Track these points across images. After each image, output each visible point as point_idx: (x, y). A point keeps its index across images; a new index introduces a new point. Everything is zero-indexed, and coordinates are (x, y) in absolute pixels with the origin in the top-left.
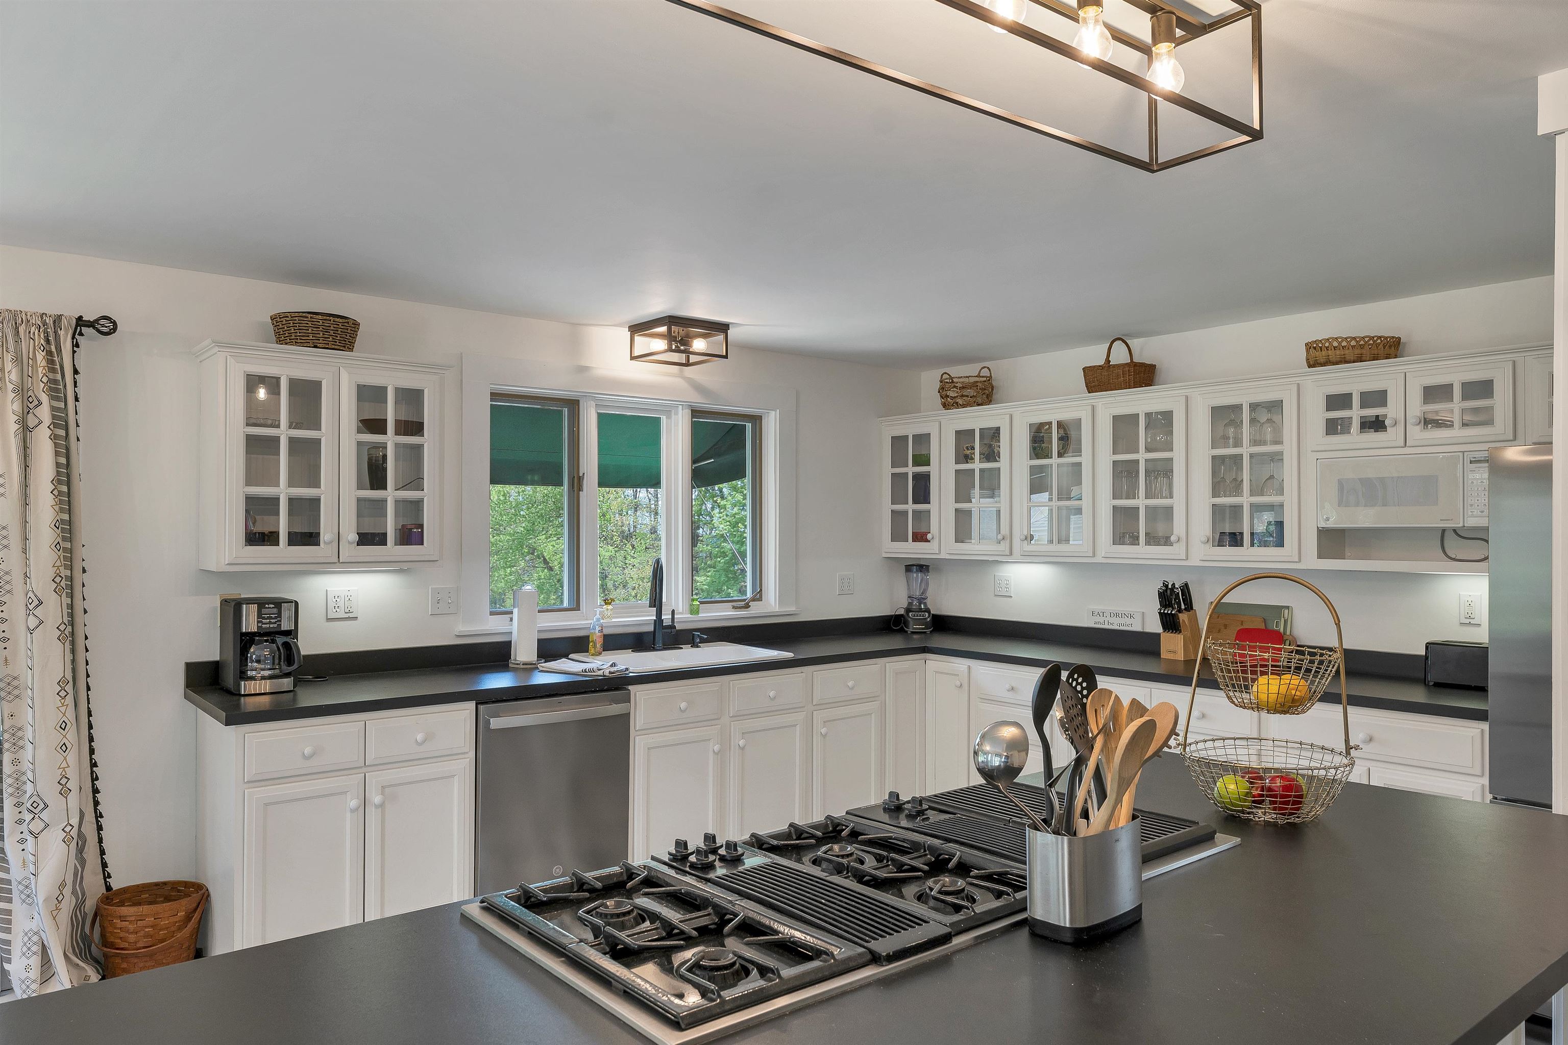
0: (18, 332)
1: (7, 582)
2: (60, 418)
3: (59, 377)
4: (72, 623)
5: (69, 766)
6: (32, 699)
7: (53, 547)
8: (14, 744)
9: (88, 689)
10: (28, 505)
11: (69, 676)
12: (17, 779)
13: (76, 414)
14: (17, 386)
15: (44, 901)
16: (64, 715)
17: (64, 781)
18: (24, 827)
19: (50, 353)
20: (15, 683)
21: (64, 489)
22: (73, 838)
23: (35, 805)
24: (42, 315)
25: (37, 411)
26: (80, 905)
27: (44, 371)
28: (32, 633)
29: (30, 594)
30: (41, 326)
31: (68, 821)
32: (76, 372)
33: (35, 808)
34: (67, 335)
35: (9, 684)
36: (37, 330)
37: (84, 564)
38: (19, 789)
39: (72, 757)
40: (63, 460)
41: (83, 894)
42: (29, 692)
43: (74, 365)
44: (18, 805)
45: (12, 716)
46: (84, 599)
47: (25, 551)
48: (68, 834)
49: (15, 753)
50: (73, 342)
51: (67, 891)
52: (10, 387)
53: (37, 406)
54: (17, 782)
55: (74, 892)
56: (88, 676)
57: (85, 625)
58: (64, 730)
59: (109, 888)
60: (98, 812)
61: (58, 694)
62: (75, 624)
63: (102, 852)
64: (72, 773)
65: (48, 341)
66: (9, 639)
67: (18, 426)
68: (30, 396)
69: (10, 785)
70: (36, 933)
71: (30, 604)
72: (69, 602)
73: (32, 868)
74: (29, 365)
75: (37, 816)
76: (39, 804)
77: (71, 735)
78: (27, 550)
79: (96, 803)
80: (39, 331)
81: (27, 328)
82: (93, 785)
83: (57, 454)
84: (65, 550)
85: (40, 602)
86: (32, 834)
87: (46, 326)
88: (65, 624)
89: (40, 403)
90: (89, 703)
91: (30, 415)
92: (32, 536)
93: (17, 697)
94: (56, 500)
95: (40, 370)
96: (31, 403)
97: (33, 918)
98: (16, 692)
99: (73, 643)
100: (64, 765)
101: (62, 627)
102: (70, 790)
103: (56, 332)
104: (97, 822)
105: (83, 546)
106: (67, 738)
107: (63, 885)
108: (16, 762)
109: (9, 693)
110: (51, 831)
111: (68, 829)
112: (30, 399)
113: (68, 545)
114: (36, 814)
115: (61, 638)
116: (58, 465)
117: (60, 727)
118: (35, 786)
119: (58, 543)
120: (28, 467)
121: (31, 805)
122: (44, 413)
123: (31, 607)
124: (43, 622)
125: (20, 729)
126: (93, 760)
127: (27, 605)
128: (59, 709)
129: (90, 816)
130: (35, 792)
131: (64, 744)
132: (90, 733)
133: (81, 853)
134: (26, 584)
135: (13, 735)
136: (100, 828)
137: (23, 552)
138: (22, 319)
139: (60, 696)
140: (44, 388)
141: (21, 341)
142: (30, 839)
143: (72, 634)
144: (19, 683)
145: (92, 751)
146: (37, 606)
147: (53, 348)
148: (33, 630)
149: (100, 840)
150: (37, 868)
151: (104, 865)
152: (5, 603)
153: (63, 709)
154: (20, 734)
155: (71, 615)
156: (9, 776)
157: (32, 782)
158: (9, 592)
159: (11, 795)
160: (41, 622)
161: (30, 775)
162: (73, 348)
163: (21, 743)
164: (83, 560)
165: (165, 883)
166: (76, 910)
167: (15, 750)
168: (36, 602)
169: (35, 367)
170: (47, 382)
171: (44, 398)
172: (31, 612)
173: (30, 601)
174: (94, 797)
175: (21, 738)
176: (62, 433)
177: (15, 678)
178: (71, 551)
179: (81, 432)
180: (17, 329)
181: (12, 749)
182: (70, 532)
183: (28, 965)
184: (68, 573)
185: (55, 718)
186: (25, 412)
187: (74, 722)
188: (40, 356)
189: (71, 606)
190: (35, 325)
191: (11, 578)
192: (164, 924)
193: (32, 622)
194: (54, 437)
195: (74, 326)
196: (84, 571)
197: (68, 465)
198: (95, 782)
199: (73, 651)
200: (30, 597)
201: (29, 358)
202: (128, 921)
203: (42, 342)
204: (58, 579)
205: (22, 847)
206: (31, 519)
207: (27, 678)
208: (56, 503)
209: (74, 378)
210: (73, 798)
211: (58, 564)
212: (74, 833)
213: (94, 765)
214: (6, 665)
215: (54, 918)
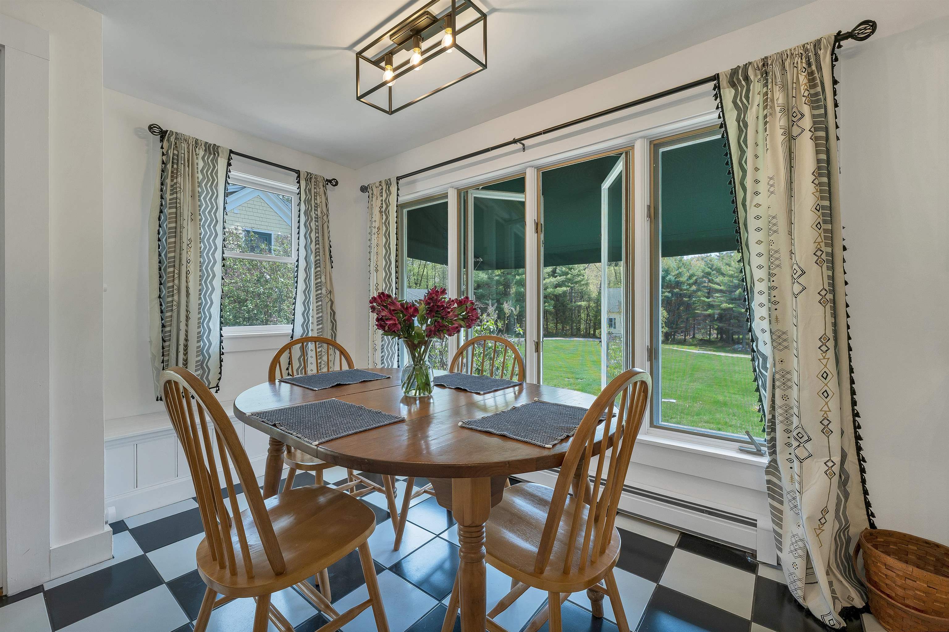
0: (784, 67)
1: (777, 259)
2: (821, 122)
3: (819, 89)
4: (833, 291)
5: (830, 411)
6: (797, 350)
7: (814, 226)
8: (784, 384)
9: (850, 349)
10: (793, 197)
11: (830, 334)
12: (786, 411)
13: (836, 118)
14: (783, 106)
15: (807, 518)
16: (825, 366)
17: (826, 422)
18: (791, 450)
19: (811, 73)
20: (784, 337)
21: (825, 180)
22: (835, 474)
23: (800, 435)
24: (804, 46)
25: (800, 123)
26: (844, 529)
27: (806, 87)
28: (796, 297)
29: (795, 266)
30: (803, 53)
31: (830, 457)
32: (835, 82)
33: (800, 438)
34: (827, 52)
35: (779, 337)
36: (800, 59)
37: (845, 243)
38: (788, 420)
39: (833, 403)
40: (823, 156)
41: (847, 521)
42: (795, 343)
43: (833, 77)
44: (788, 431)
45: (782, 361)
46: (845, 273)
47: (790, 233)
48: (830, 468)
49: (784, 390)
50: (832, 58)
51: (830, 516)
52: (778, 109)
53: (800, 119)
54: (786, 413)
55: (837, 516)
56: (849, 338)
57: (846, 295)
58: (825, 379)
59: (872, 526)
60: (861, 456)
61: (819, 348)
62: (836, 292)
63: (866, 492)
64: (834, 416)
65: (809, 64)
66: (779, 302)
67: (784, 137)
68: (795, 112)
69: (781, 415)
70: (802, 540)
71: (795, 274)
72: (830, 273)
73: (797, 486)
74: (793, 89)
75: (802, 445)
76: (803, 436)
77: (832, 385)
78: (793, 233)
79: (859, 449)
80: (802, 59)
81: (792, 61)
82: (856, 432)
83: (818, 152)
84: (825, 231)
85: (803, 272)
86: (798, 458)
87: (807, 52)
88: (826, 290)
89: (803, 115)
90: (850, 361)
91: (795, 126)
92: (796, 221)
93: (786, 347)
94: (817, 187)
95: (802, 88)
96: (795, 117)
97: (799, 526)
98: (785, 344)
99: (834, 309)
100: (826, 408)
101: (823, 293)
102: (832, 432)
103: (816, 54)
104: (860, 465)
105: (844, 228)
106: (828, 387)
107: (825, 511)
108: (785, 398)
109: (780, 344)
110: (814, 461)
111: (830, 464)
112: (794, 115)
113: (829, 227)
114: (801, 443)
115: (822, 302)
116: (819, 161)
117: (822, 376)
118: (800, 420)
119: (819, 223)
120: (793, 167)
121: (797, 435)
122: (807, 123)
123: (795, 277)
124: (806, 288)
125: (788, 373)
126: (855, 411)
127: (792, 276)
128: (821, 361)
129: (852, 457)
130: (800, 426)
131: (826, 391)
132: (852, 387)
133: (844, 486)
134: (792, 259)
135: (783, 376)
136: (863, 471)
137: (788, 234)
138: (787, 55)
139: (822, 350)
140: (805, 101)
141: (786, 73)
142: (796, 464)
143: (834, 301)
144: (787, 337)
145: (854, 403)
146: (800, 276)
147: (814, 67)
148: (797, 294)
149: (863, 481)
150: (802, 487)
151: (868, 505)
152: (775, 275)
153: (824, 361)
154: (788, 376)
155: (833, 285)
156: (780, 407)
157: (797, 416)
158: (778, 266)
159: (782, 422)
160: (804, 288)
161: (795, 410)
162: (832, 63)
163: (789, 384)
164: (844, 240)
165: (938, 546)
166: (840, 532)
167: (784, 388)
168: (800, 272)
169: (798, 89)
170: (808, 95)
171: (806, 110)
172: (796, 281)
173: (795, 271)
174: (857, 443)
175: (789, 380)
176: (822, 134)
177: (784, 333)
178: (832, 231)
179: (841, 132)
180: (783, 64)
181: (782, 387)
182: (831, 215)
183: (793, 563)
184: (829, 250)
185: (816, 368)
186: (791, 126)
187: (835, 373)
188: (803, 79)
189: (832, 278)
190: (798, 54)
191: (780, 255)
192: (941, 597)
193: (797, 288)
194: (815, 139)
195: (832, 43)
196: (845, 249)
197: (828, 161)
198: (857, 430)
199: (835, 315)
200: (795, 269)
201: (793, 83)
202: (895, 573)
203: (804, 65)
204: (819, 253)
205: (791, 465)
206: (796, 208)
207: (793, 333)
208: (817, 190)
209: (834, 88)
210: (835, 438)
211: (819, 240)
212: (836, 469)
213: (856, 415)
214: (777, 322)
215: (818, 536)
